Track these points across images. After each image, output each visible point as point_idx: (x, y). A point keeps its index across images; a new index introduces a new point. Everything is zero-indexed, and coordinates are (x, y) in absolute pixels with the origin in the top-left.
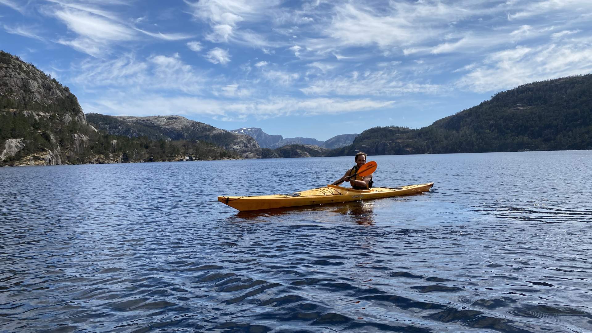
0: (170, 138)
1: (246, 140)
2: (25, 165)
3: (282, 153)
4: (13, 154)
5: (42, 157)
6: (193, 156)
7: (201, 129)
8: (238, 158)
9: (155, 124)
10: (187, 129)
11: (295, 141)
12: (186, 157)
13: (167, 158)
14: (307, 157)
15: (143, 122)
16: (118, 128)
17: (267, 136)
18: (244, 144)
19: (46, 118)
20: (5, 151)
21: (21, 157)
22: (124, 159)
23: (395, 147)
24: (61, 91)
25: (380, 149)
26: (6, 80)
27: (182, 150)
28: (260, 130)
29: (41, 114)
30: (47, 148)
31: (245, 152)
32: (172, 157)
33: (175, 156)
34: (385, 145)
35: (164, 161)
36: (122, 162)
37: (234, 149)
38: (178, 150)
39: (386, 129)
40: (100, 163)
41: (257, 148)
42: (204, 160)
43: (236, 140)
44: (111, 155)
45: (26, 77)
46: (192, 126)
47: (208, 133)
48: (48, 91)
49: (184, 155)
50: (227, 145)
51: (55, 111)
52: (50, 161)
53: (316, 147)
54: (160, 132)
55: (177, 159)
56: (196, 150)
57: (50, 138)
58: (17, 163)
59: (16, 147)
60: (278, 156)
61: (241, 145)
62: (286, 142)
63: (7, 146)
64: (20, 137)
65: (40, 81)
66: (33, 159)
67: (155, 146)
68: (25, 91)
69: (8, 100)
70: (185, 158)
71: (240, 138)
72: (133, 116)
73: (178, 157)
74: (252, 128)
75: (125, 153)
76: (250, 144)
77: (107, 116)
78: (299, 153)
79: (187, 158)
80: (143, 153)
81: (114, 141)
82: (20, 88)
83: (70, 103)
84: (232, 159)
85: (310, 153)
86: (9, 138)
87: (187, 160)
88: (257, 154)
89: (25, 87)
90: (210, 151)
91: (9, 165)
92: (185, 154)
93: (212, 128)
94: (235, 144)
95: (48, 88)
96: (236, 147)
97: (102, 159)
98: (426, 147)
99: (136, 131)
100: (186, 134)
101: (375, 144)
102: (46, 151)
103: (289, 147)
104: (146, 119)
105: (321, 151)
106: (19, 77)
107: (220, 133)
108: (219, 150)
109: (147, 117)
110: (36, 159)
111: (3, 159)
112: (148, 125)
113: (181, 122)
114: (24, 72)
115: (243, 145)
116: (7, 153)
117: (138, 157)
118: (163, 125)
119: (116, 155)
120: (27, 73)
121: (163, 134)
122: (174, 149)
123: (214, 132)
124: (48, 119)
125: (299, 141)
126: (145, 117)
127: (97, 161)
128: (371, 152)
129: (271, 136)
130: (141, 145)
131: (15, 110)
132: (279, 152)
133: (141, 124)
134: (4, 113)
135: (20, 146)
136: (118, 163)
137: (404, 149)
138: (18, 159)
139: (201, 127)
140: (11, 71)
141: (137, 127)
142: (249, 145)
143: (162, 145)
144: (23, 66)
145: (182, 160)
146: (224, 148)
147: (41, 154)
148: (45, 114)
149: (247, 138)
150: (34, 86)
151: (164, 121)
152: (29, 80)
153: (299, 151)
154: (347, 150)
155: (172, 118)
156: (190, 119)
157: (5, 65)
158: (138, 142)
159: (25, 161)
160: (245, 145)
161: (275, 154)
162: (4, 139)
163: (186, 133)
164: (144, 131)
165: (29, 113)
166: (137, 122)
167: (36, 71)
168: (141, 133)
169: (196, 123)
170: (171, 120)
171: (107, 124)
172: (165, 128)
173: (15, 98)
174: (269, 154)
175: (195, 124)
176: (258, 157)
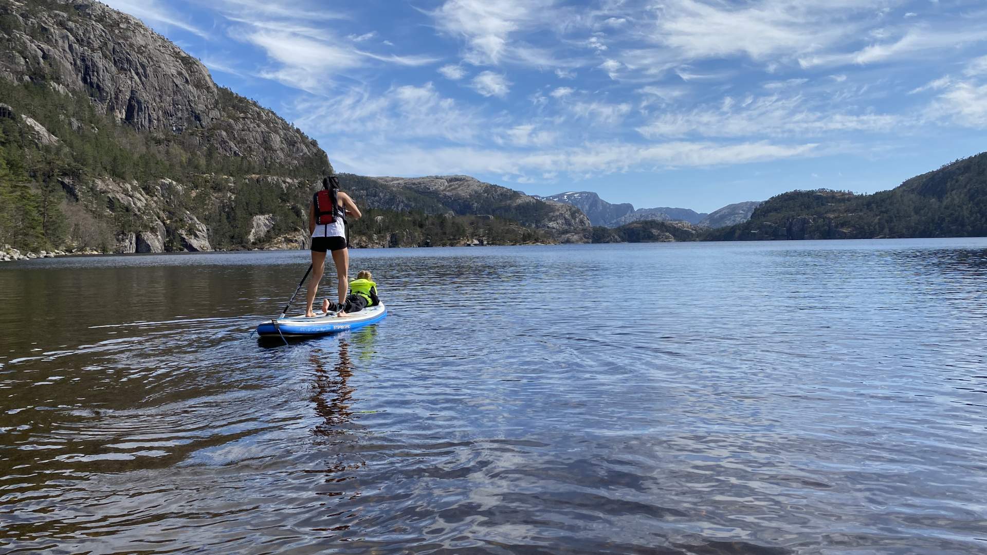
0: (453, 210)
1: (569, 213)
2: (276, 248)
3: (627, 235)
4: (262, 234)
5: (295, 239)
6: (484, 238)
7: (498, 196)
8: (549, 243)
9: (431, 190)
10: (477, 196)
11: (654, 215)
12: (474, 240)
13: (449, 242)
14: (669, 241)
15: (413, 186)
16: (378, 196)
17: (606, 205)
18: (565, 219)
19: (295, 185)
20: (253, 231)
21: (271, 238)
22: (391, 242)
23: (824, 225)
24: (307, 146)
25: (795, 229)
26: (244, 135)
27: (469, 230)
28: (595, 196)
29: (288, 180)
30: (299, 226)
31: (566, 232)
32: (456, 240)
33: (459, 239)
34: (805, 222)
35: (444, 245)
36: (390, 247)
37: (548, 227)
38: (464, 231)
39: (810, 194)
40: (362, 247)
41: (587, 225)
42: (499, 245)
43: (552, 214)
44: (375, 236)
45: (267, 130)
46: (485, 191)
47: (509, 202)
48: (291, 147)
49: (472, 238)
50: (537, 222)
51: (304, 177)
52: (304, 243)
53: (686, 225)
54: (438, 201)
55: (463, 243)
56: (489, 230)
57: (301, 213)
58: (267, 246)
59: (265, 225)
60: (619, 239)
61: (560, 221)
62: (638, 215)
63: (255, 225)
64: (268, 213)
65: (282, 133)
66: (285, 241)
67: (433, 224)
68: (265, 149)
69: (250, 163)
70: (472, 242)
71: (558, 210)
72: (400, 177)
73: (463, 240)
74: (581, 193)
75: (393, 234)
76: (575, 220)
77: (362, 178)
78: (656, 234)
79: (476, 242)
80: (416, 234)
81: (379, 218)
82: (260, 144)
83: (319, 163)
84: (539, 244)
85: (674, 235)
86: (257, 214)
87: (475, 245)
88: (585, 236)
89: (266, 143)
90: (508, 231)
91: (258, 248)
92: (473, 235)
93: (516, 195)
94: (550, 220)
95: (292, 143)
96: (551, 224)
97: (365, 242)
98: (877, 226)
99: (404, 199)
100: (476, 204)
101: (788, 220)
102: (299, 231)
103: (639, 225)
104: (418, 181)
105: (694, 232)
106: (259, 130)
107: (528, 203)
108: (522, 230)
109: (420, 178)
110: (289, 241)
111: (252, 241)
112: (421, 190)
113: (469, 186)
114: (264, 122)
115: (564, 221)
116: (256, 232)
117: (410, 240)
118: (443, 191)
119: (382, 237)
120: (267, 123)
121: (443, 204)
122: (459, 228)
123: (519, 201)
124: (296, 188)
125: (662, 214)
126: (417, 179)
127: (358, 244)
128: (780, 234)
129: (613, 205)
130: (414, 223)
131: (257, 176)
132: (622, 234)
133: (410, 189)
134: (247, 181)
135: (268, 224)
136: (384, 247)
137: (838, 229)
138: (269, 241)
139: (499, 193)
140: (249, 122)
141: (406, 194)
142: (573, 221)
143: (442, 222)
144: (262, 114)
145: (469, 245)
146: (534, 226)
147: (293, 234)
148: (293, 180)
149: (570, 210)
150: (276, 140)
151: (444, 185)
152: (270, 133)
153: (655, 232)
154: (740, 230)
155: (455, 179)
156: (482, 181)
157: (242, 115)
158: (410, 219)
159: (276, 244)
160: (568, 223)
161: (614, 237)
162: (252, 215)
163: (476, 202)
164: (415, 200)
165: (274, 180)
166: (406, 186)
167: (277, 119)
168: (411, 203)
169: (492, 186)
170: (454, 183)
171: (363, 190)
172: (445, 195)
173: (255, 159)
174: (603, 235)
175: (491, 189)
176: (586, 240)
